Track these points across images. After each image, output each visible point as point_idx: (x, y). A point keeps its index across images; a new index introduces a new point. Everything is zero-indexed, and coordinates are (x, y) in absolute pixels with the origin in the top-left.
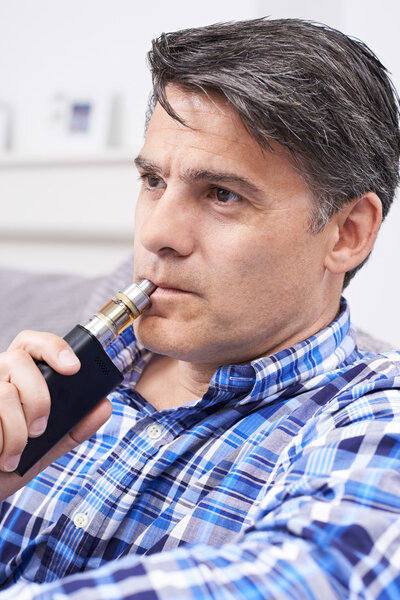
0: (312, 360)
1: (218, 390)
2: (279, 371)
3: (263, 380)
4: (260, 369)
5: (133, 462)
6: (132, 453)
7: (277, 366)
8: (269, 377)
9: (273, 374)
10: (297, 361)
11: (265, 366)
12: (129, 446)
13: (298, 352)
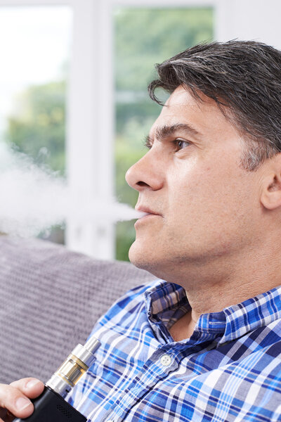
0: (274, 307)
1: (201, 333)
2: (245, 315)
3: (232, 322)
4: (229, 314)
5: (149, 383)
6: (149, 376)
7: (243, 311)
8: (237, 320)
9: (240, 317)
10: (260, 307)
11: (233, 312)
12: (147, 371)
13: (260, 300)
